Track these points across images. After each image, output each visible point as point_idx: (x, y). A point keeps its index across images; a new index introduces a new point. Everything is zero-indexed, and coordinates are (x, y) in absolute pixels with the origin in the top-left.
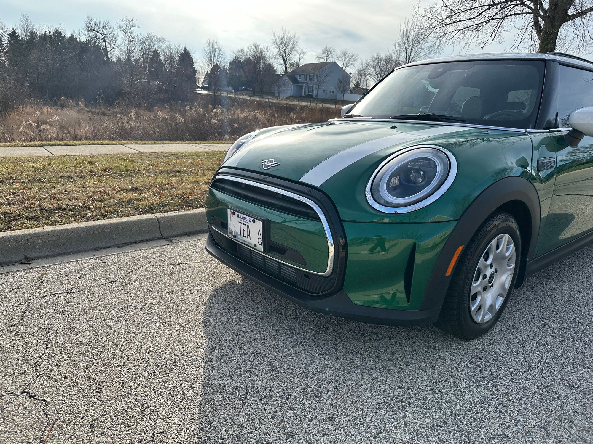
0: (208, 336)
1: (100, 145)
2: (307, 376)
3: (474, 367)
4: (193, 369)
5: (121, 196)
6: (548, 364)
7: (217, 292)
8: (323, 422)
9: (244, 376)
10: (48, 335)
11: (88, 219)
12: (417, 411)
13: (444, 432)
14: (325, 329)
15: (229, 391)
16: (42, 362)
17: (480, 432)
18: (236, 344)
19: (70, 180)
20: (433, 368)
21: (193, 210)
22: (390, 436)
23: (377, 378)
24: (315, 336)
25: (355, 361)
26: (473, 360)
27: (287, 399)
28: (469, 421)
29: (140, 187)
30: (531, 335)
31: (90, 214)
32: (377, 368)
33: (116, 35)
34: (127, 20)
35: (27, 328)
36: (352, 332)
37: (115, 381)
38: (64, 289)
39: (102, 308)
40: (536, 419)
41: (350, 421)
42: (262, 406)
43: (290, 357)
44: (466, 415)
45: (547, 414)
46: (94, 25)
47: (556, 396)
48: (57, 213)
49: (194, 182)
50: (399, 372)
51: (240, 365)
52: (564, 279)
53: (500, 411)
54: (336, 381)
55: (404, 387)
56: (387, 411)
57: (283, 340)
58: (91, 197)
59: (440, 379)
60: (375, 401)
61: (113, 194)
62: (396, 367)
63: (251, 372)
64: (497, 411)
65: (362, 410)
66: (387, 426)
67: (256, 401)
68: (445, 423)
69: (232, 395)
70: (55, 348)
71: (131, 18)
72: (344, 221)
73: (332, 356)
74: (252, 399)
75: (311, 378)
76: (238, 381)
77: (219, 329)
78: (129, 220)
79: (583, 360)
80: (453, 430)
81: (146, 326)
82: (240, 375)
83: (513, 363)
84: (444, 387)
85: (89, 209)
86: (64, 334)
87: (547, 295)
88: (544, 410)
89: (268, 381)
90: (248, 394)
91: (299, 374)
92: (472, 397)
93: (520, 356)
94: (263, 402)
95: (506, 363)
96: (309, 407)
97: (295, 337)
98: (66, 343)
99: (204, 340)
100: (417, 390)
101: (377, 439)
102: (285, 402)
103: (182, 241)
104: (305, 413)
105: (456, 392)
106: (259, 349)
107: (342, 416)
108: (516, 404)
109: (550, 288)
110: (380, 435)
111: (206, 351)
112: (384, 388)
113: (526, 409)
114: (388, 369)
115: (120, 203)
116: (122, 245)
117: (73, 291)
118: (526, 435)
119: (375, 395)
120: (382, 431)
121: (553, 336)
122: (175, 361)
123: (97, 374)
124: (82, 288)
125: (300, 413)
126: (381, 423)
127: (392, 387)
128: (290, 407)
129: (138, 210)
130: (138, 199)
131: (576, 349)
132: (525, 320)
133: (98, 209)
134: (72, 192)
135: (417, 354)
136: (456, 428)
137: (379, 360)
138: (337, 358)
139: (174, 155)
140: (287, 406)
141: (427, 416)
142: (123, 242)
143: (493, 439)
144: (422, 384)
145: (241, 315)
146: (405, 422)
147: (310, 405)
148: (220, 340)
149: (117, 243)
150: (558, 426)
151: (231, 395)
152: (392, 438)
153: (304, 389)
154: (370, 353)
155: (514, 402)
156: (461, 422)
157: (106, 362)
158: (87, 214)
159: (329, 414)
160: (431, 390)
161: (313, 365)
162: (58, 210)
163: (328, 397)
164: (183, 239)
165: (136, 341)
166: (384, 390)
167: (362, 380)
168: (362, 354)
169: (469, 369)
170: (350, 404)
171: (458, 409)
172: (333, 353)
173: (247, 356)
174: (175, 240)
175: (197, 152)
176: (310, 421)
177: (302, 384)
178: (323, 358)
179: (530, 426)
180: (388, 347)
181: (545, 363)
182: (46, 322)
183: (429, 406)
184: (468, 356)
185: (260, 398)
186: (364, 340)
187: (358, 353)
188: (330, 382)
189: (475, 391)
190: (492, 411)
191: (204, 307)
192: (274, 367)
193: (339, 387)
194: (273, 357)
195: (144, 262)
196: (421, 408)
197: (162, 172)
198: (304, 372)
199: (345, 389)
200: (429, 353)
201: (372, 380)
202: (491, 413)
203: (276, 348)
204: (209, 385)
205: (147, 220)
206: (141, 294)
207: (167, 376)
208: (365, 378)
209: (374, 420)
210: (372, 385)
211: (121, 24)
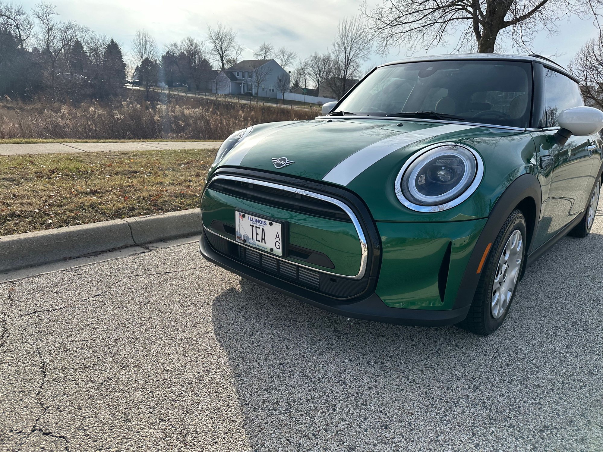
0: (226, 349)
1: (35, 143)
2: (344, 383)
3: (499, 361)
4: (223, 386)
5: (81, 200)
6: (563, 354)
7: (219, 301)
8: (378, 431)
9: (281, 390)
10: (42, 361)
11: (49, 226)
12: (465, 411)
13: (497, 429)
14: (346, 333)
15: (271, 407)
16: (46, 392)
17: (529, 425)
18: (260, 356)
19: (15, 182)
20: (463, 366)
21: (166, 214)
22: (449, 439)
23: (414, 381)
24: (337, 341)
25: (387, 365)
26: (496, 355)
27: (334, 410)
28: (515, 416)
29: (100, 189)
30: (538, 326)
31: (50, 221)
32: (410, 370)
33: (32, 22)
34: (44, 6)
35: (13, 354)
36: (373, 335)
37: (140, 407)
38: (42, 306)
39: (95, 326)
40: (573, 408)
41: (405, 427)
42: (311, 420)
43: (321, 366)
44: (510, 409)
45: (581, 402)
46: (4, 10)
47: (581, 384)
48: (11, 220)
49: (158, 184)
50: (433, 372)
51: (272, 378)
52: (546, 272)
53: (539, 403)
54: (376, 387)
55: (443, 388)
56: (437, 414)
57: (307, 348)
58: (46, 201)
59: (473, 376)
60: (421, 404)
61: (71, 198)
62: (428, 367)
63: (286, 384)
64: (536, 404)
65: (412, 414)
66: (442, 428)
67: (302, 415)
68: (495, 420)
69: (275, 410)
70: (55, 376)
71: (48, 4)
72: (377, 221)
73: (363, 361)
74: (298, 414)
75: (350, 386)
76: (276, 395)
77: (236, 341)
78: (97, 226)
79: (591, 348)
80: (505, 426)
81: (153, 343)
82: (276, 389)
83: (533, 355)
84: (480, 384)
85: (48, 215)
86: (60, 358)
87: (537, 287)
88: (577, 398)
89: (308, 392)
90: (292, 408)
91: (336, 383)
92: (509, 391)
93: (536, 348)
94: (310, 416)
95: (526, 356)
96: (359, 417)
97: (318, 344)
98: (66, 368)
99: (224, 354)
100: (457, 389)
101: (438, 443)
102: (333, 413)
103: (160, 247)
104: (357, 423)
105: (493, 388)
106: (286, 359)
107: (395, 423)
108: (550, 395)
109: (538, 281)
110: (439, 438)
111: (230, 365)
112: (425, 390)
113: (561, 399)
114: (422, 370)
115: (82, 207)
116: (92, 254)
117: (54, 308)
118: (570, 424)
119: (419, 397)
120: (440, 434)
121: (557, 327)
122: (200, 380)
123: (117, 401)
124: (64, 304)
125: (352, 423)
126: (435, 426)
127: (432, 389)
128: (340, 419)
129: (104, 214)
130: (101, 203)
131: (581, 337)
132: (527, 313)
133: (58, 214)
134: (23, 196)
135: (442, 353)
136: (507, 424)
137: (409, 362)
138: (368, 363)
139: (125, 154)
140: (337, 417)
141: (475, 414)
142: (93, 251)
143: (544, 431)
144: (458, 383)
145: (254, 324)
146: (458, 423)
147: (359, 414)
148: (241, 353)
149: (86, 252)
150: (595, 413)
151: (274, 412)
152: (452, 440)
153: (347, 398)
154: (398, 355)
155: (547, 393)
156: (509, 417)
157: (122, 387)
158: (46, 220)
159: (382, 422)
160: (469, 388)
161: (347, 372)
162: (11, 217)
163: (374, 405)
164: (161, 245)
165: (149, 360)
166: (425, 392)
167: (400, 384)
168: (391, 357)
169: (496, 364)
170: (398, 409)
171: (501, 404)
172: (362, 358)
173: (276, 367)
174: (151, 246)
175: (149, 151)
176: (366, 431)
177: (344, 393)
178: (354, 364)
179: (571, 415)
180: (413, 348)
181: (560, 353)
182: (33, 346)
183: (473, 405)
184: (490, 351)
185: (306, 412)
186: (387, 342)
187: (387, 355)
188: (370, 388)
189: (509, 386)
190: (532, 404)
191: (210, 318)
192: (308, 377)
193: (381, 392)
194: (303, 366)
195: (125, 272)
196: (467, 407)
197: (117, 173)
198: (341, 380)
199: (388, 394)
200: (454, 351)
201: (411, 382)
202: (532, 405)
203: (303, 356)
204: (247, 402)
205: (118, 226)
206: (135, 307)
207: (197, 396)
208: (402, 381)
209: (427, 423)
210: (412, 388)
211: (37, 10)
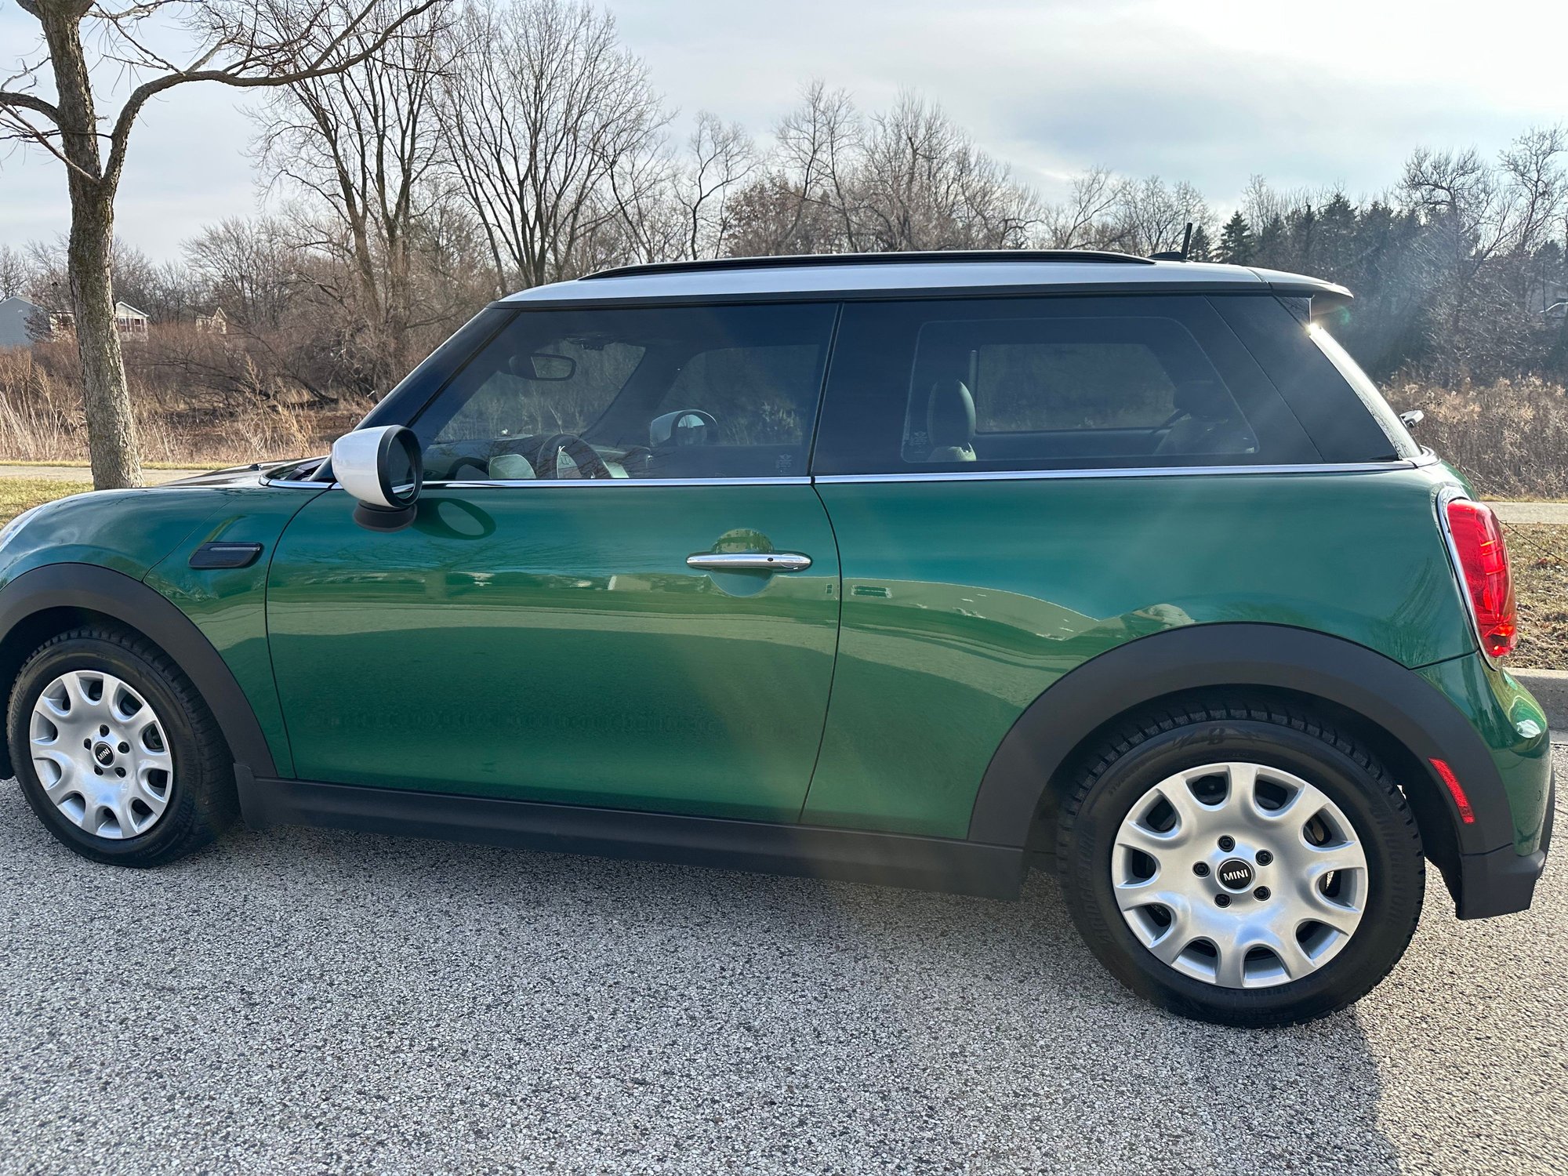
33: (1492, 185)
46: (1430, 169)
211: (1516, 154)
